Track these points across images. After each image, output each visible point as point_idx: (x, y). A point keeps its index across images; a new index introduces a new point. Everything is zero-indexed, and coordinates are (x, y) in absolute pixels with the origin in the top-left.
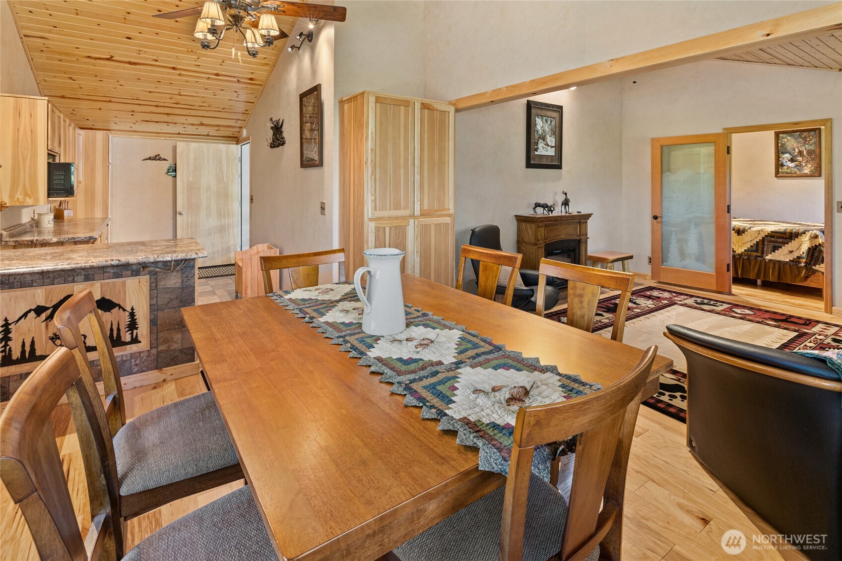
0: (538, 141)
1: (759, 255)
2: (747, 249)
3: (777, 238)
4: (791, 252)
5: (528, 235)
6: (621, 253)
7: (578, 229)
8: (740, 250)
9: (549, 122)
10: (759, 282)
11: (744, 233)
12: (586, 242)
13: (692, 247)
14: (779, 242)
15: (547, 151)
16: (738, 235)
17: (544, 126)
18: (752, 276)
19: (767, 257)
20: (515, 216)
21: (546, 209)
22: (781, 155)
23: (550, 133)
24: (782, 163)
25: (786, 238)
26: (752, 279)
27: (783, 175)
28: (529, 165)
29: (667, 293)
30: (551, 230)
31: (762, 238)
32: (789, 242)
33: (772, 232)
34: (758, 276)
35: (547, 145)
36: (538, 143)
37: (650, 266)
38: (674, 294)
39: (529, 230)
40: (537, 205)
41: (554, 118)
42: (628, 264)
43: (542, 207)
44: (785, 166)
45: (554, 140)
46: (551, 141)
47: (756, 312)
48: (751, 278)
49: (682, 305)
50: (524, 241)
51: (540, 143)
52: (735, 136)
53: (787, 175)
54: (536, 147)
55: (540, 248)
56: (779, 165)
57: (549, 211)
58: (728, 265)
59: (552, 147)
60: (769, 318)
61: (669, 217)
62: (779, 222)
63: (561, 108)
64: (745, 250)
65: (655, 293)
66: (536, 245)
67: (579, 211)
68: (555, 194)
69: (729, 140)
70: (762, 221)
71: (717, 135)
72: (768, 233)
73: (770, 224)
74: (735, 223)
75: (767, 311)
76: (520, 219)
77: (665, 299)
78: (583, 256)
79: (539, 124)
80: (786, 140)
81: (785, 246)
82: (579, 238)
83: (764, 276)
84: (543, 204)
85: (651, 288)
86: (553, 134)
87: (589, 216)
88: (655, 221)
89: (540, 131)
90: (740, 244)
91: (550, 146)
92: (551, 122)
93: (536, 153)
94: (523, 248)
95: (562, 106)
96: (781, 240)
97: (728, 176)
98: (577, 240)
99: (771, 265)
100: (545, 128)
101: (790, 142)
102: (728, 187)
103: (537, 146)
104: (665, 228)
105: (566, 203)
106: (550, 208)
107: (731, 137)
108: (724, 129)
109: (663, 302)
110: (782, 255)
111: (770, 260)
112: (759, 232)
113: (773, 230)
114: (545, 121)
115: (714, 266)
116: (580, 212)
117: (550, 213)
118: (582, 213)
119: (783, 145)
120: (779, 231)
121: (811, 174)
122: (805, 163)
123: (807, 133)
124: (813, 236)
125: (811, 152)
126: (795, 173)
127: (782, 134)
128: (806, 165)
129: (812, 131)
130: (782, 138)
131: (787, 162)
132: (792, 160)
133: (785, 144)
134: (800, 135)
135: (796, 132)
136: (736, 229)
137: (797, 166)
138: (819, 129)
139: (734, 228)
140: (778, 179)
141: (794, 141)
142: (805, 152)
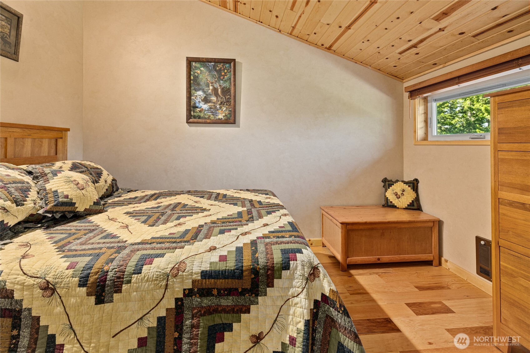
11: (119, 291)
14: (225, 311)
16: (100, 301)
22: (194, 91)
24: (195, 103)
25: (242, 293)
27: (195, 120)
31: (177, 300)
32: (252, 304)
33: (205, 275)
44: (197, 107)
53: (200, 120)
56: (191, 107)
72: (194, 282)
80: (199, 72)
101: (204, 75)
112: (167, 279)
113: (206, 267)
119: (196, 78)
121: (225, 120)
122: (220, 105)
123: (222, 64)
124: (307, 271)
125: (226, 91)
126: (209, 118)
127: (196, 62)
128: (221, 108)
129: (227, 63)
130: (195, 67)
131: (200, 102)
132: (206, 100)
133: (198, 77)
134: (214, 66)
135: (211, 62)
136: (91, 280)
137: (211, 108)
138: (234, 60)
139: (88, 276)
140: (190, 126)
141: (207, 73)
142: (219, 90)
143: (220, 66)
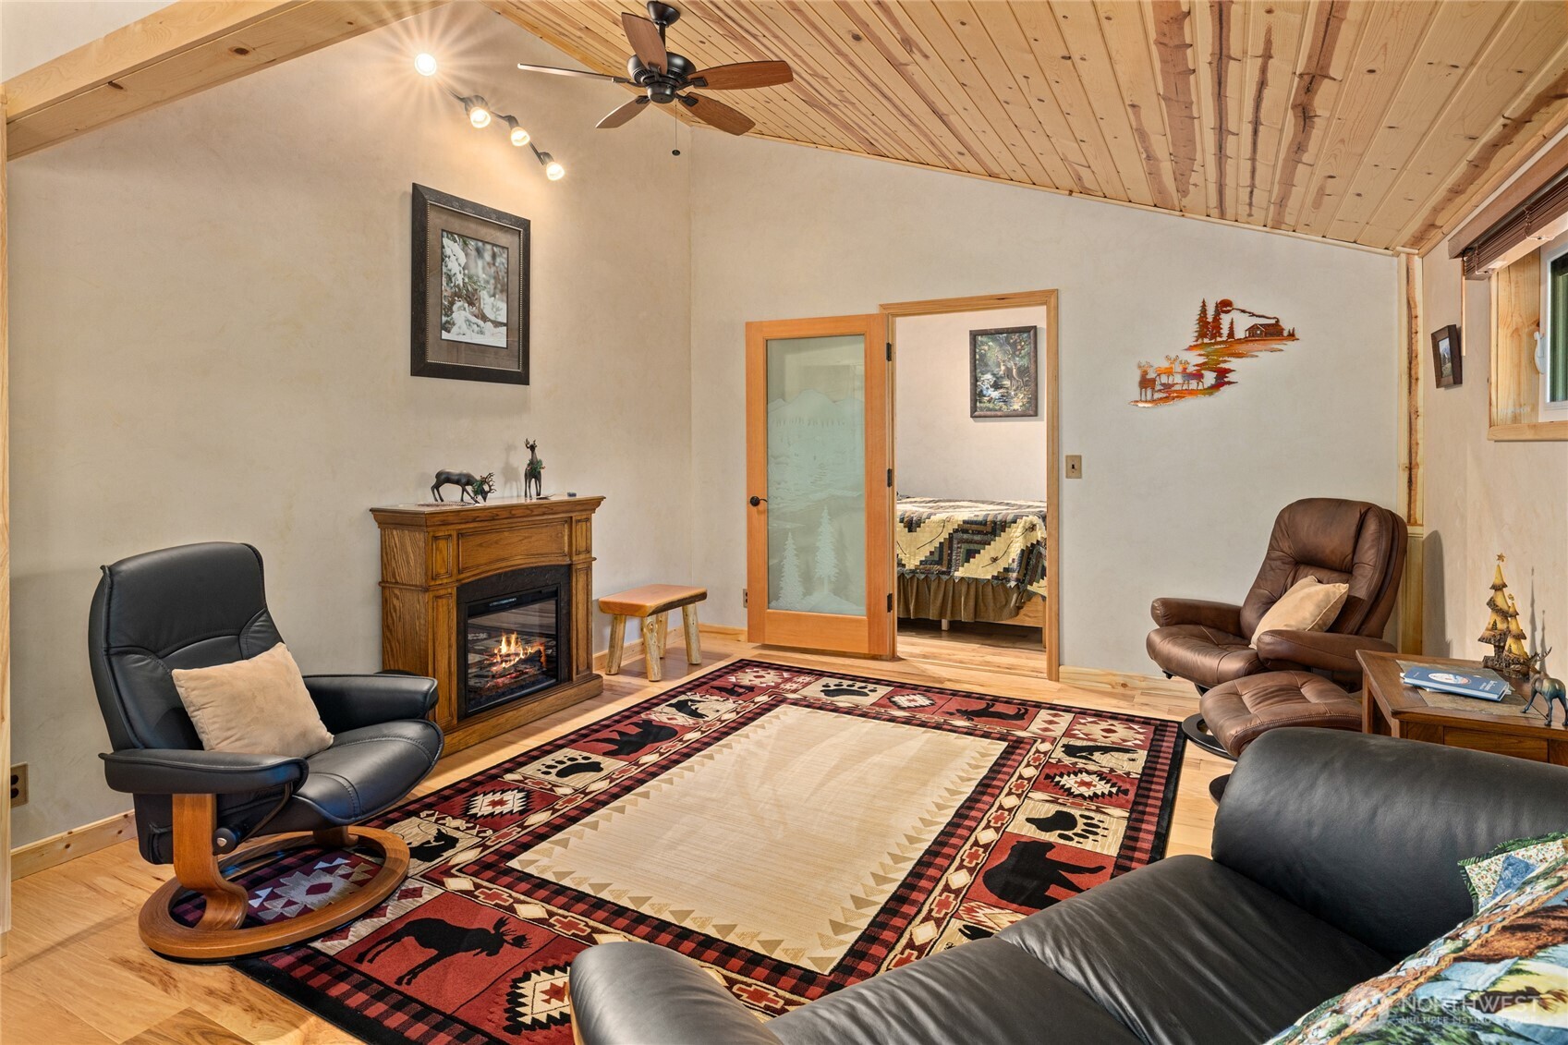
0: (452, 303)
1: (944, 569)
2: (923, 559)
3: (973, 533)
4: (995, 560)
5: (408, 563)
6: (682, 588)
7: (566, 538)
8: (912, 562)
9: (488, 257)
10: (945, 624)
11: (919, 527)
12: (588, 569)
13: (826, 563)
14: (976, 542)
15: (482, 333)
16: (910, 531)
17: (472, 265)
18: (932, 614)
19: (957, 574)
20: (372, 510)
21: (469, 488)
22: (980, 375)
23: (491, 287)
24: (982, 391)
25: (986, 534)
26: (933, 621)
27: (982, 413)
28: (421, 366)
29: (772, 672)
30: (481, 545)
31: (949, 534)
32: (992, 540)
33: (965, 522)
34: (942, 614)
35: (484, 318)
36: (450, 308)
37: (746, 609)
38: (786, 675)
39: (410, 549)
40: (443, 479)
41: (503, 248)
42: (695, 613)
43: (457, 482)
44: (985, 396)
45: (504, 306)
46: (496, 307)
47: (935, 697)
48: (931, 618)
49: (795, 703)
50: (397, 583)
51: (459, 308)
52: (901, 323)
53: (989, 413)
54: (444, 319)
55: (440, 597)
56: (977, 395)
57: (476, 493)
58: (890, 597)
59: (497, 324)
60: (958, 711)
61: (782, 499)
62: (976, 502)
63: (525, 224)
64: (921, 562)
65: (747, 678)
66: (426, 590)
67: (572, 491)
68: (510, 448)
69: (890, 329)
70: (950, 501)
71: (868, 318)
72: (959, 525)
73: (962, 507)
74: (903, 508)
75: (955, 693)
76: (389, 520)
77: (763, 691)
78: (580, 606)
79: (453, 258)
80: (986, 348)
81: (984, 549)
82: (567, 561)
83: (952, 613)
84: (460, 475)
85: (742, 665)
86: (502, 291)
87: (597, 502)
88: (755, 508)
89: (460, 277)
90: (913, 549)
91: (493, 322)
92: (494, 256)
93: (445, 335)
94: (395, 601)
95: (529, 221)
96: (977, 538)
97: (888, 407)
98: (562, 566)
99: (964, 589)
100: (473, 271)
101: (992, 351)
102: (888, 431)
103: (447, 315)
104: (774, 524)
105: (534, 473)
106: (481, 488)
107: (894, 323)
108: (881, 305)
109: (757, 699)
110: (979, 568)
111: (962, 579)
112: (944, 523)
113: (966, 518)
114: (473, 253)
115: (864, 601)
116: (574, 495)
117: (480, 498)
118: (578, 497)
119: (983, 356)
120: (975, 519)
121: (1022, 411)
122: (1015, 391)
123: (1017, 334)
124: (1028, 525)
125: (1023, 371)
126: (1000, 410)
127: (982, 335)
128: (1016, 395)
129: (1024, 332)
130: (981, 342)
131: (988, 388)
132: (996, 386)
133: (985, 355)
134: (1007, 338)
135: (1002, 333)
136: (905, 520)
137: (1002, 396)
138: (1036, 327)
139: (903, 518)
140: (975, 421)
141: (998, 349)
142: (1014, 370)
143: (1015, 337)
